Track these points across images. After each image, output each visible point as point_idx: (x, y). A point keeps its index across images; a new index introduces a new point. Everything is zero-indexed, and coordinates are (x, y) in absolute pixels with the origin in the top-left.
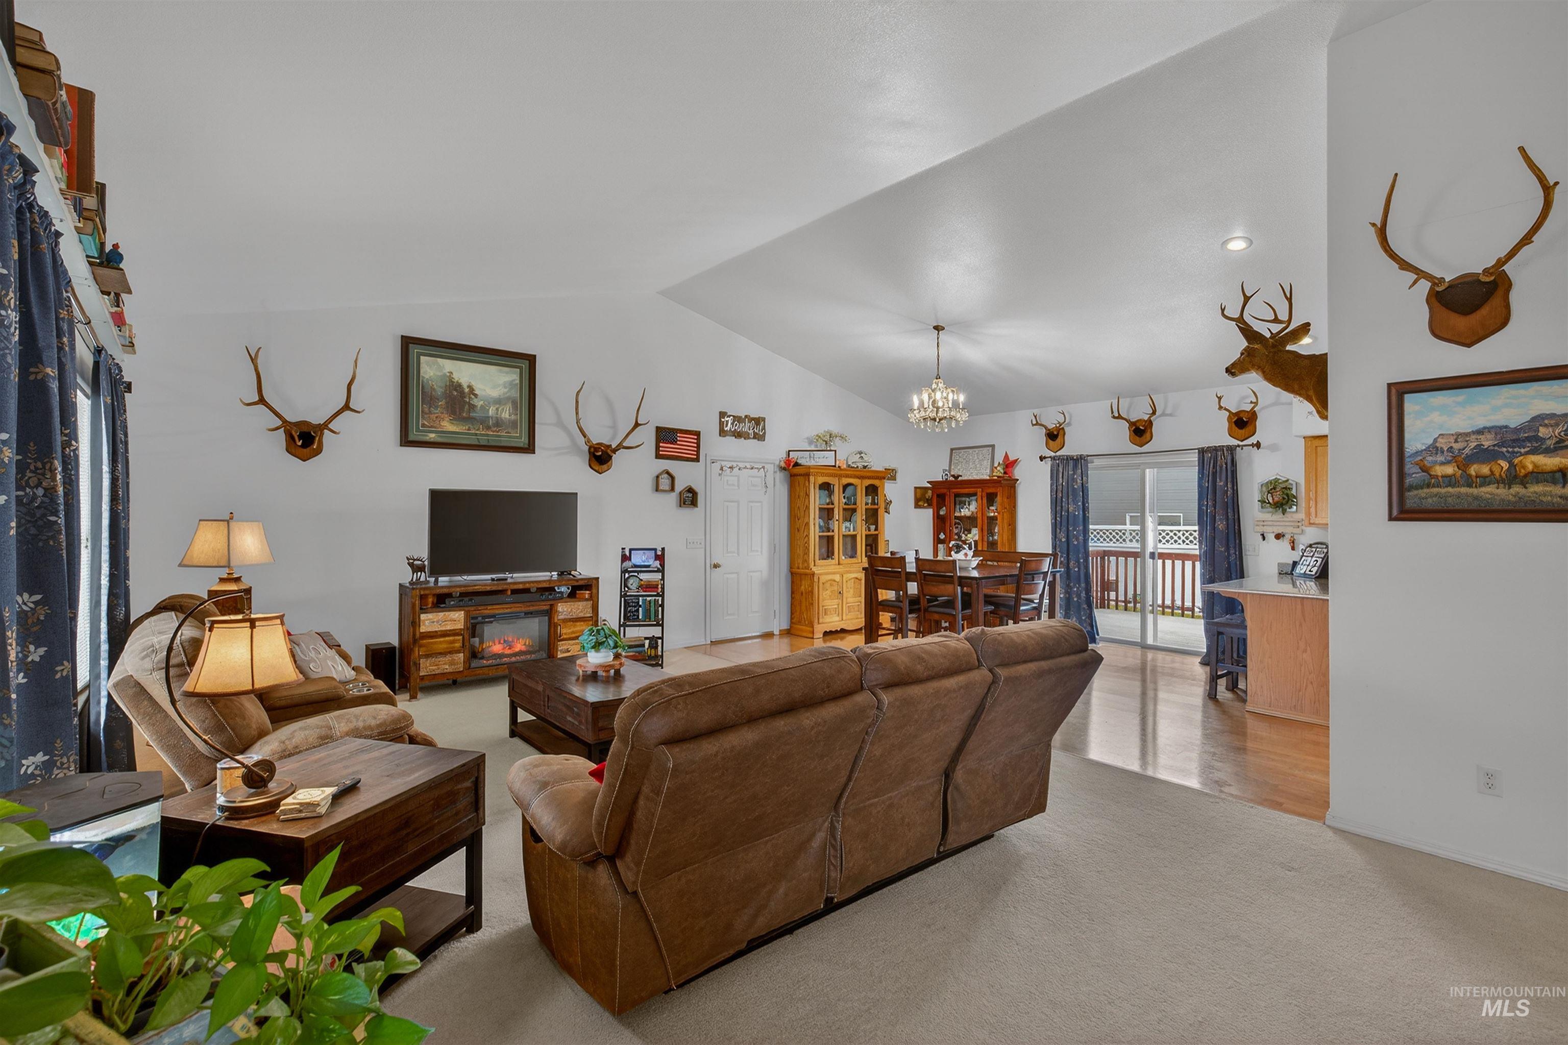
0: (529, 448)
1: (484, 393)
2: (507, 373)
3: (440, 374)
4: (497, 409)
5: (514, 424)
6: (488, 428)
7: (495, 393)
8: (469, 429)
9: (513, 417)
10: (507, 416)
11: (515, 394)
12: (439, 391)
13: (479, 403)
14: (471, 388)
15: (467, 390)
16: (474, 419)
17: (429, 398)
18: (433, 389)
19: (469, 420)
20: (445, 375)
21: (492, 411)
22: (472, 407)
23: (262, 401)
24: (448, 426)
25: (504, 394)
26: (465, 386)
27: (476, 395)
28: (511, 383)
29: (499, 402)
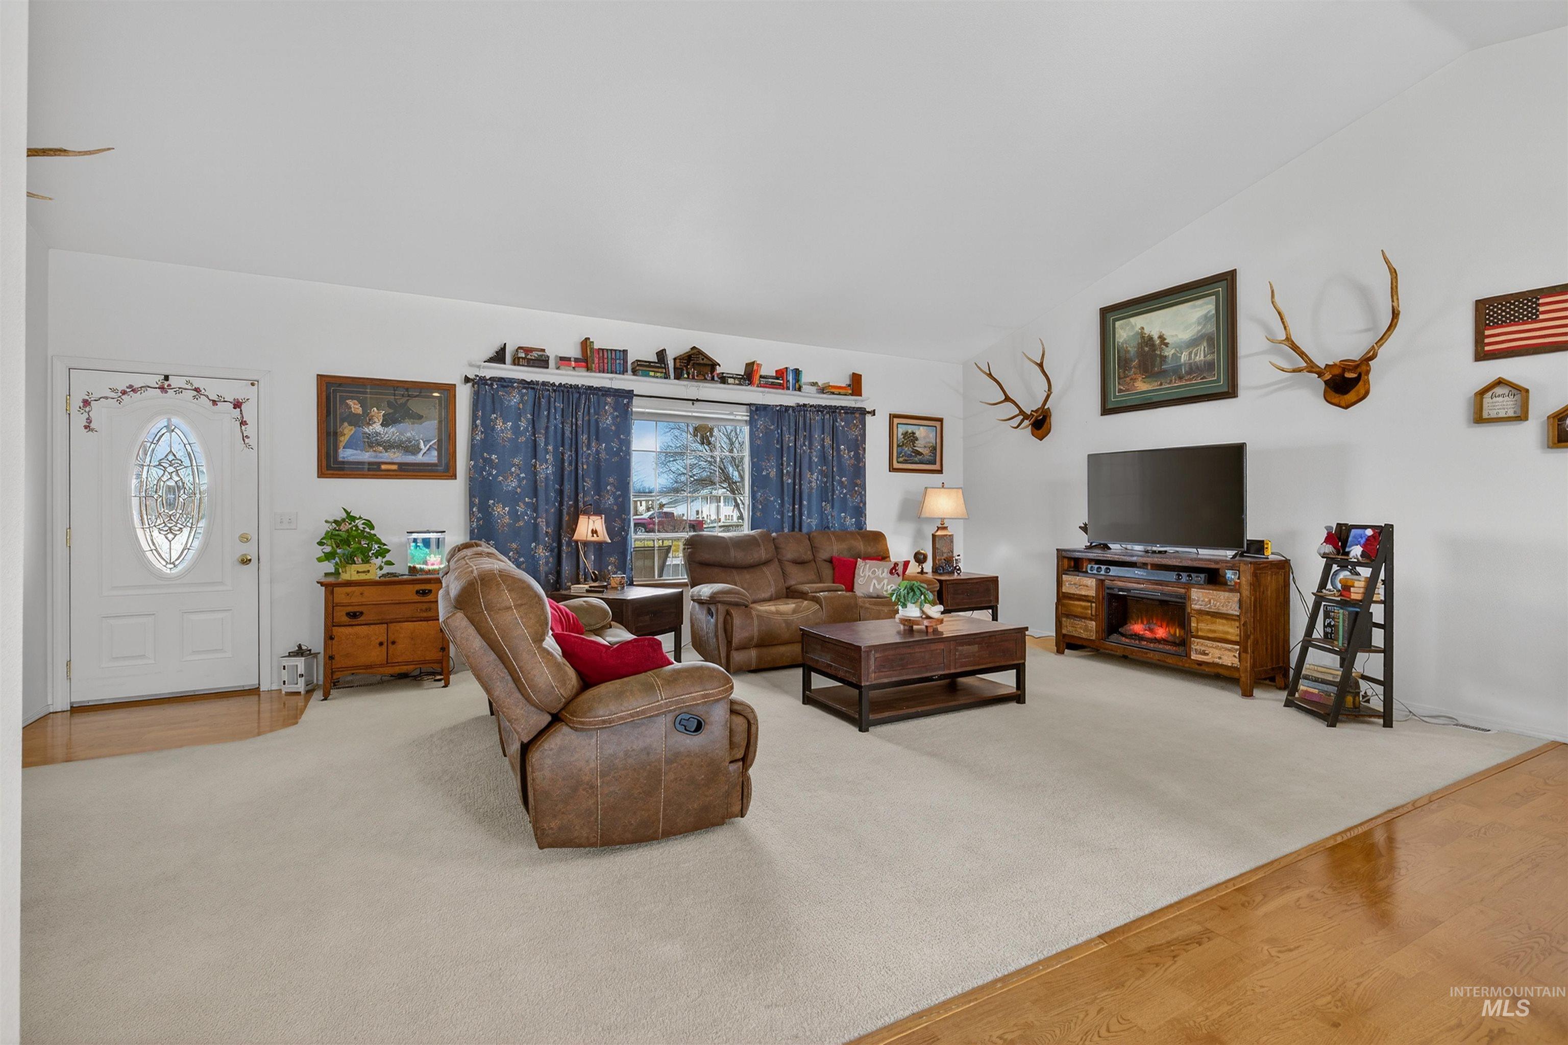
0: (1231, 392)
1: (1175, 339)
2: (1201, 306)
3: (1132, 334)
4: (1190, 354)
5: (1210, 366)
6: (1181, 378)
7: (1186, 335)
8: (1161, 384)
9: (1209, 357)
10: (1202, 358)
11: (1211, 328)
12: (1132, 351)
13: (1169, 352)
14: (1161, 337)
15: (1158, 342)
16: (1165, 371)
17: (1124, 363)
18: (1127, 352)
19: (1163, 373)
20: (1137, 333)
21: (1184, 358)
22: (1164, 358)
23: (1007, 399)
24: (1142, 386)
25: (1199, 331)
26: (1156, 337)
27: (1167, 345)
28: (1206, 318)
29: (1194, 343)
